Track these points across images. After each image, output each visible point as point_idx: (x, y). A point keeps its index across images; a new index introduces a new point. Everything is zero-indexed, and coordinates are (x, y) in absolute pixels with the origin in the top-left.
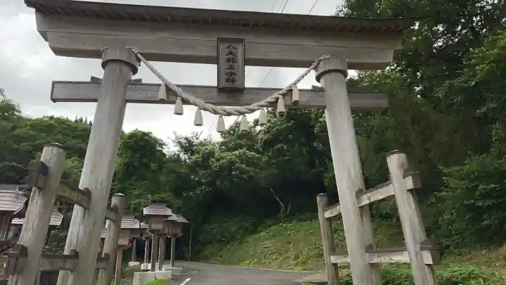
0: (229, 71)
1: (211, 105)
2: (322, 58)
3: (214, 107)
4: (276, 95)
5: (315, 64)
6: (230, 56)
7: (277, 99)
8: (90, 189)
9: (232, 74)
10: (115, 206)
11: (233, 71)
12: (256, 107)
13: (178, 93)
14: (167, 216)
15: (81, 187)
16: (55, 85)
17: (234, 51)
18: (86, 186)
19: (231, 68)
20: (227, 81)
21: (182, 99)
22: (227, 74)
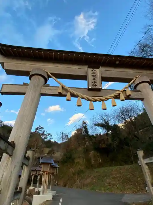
0: (93, 81)
1: (86, 96)
2: (138, 77)
4: (118, 92)
6: (94, 74)
7: (119, 94)
8: (15, 142)
9: (95, 82)
10: (28, 156)
11: (95, 81)
12: (110, 98)
13: (69, 90)
15: (10, 140)
16: (4, 86)
17: (95, 72)
18: (13, 140)
19: (94, 79)
20: (93, 85)
21: (71, 93)
22: (92, 82)
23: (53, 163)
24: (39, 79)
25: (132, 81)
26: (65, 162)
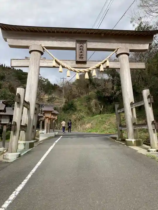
1: (74, 68)
2: (119, 47)
3: (75, 69)
4: (99, 64)
5: (116, 50)
6: (81, 48)
7: (100, 66)
8: (29, 102)
11: (82, 54)
12: (92, 69)
13: (60, 63)
14: (52, 111)
16: (12, 60)
17: (83, 45)
19: (81, 52)
20: (80, 58)
21: (62, 66)
22: (80, 55)
23: (53, 111)
24: (37, 54)
25: (115, 51)
26: (67, 109)
